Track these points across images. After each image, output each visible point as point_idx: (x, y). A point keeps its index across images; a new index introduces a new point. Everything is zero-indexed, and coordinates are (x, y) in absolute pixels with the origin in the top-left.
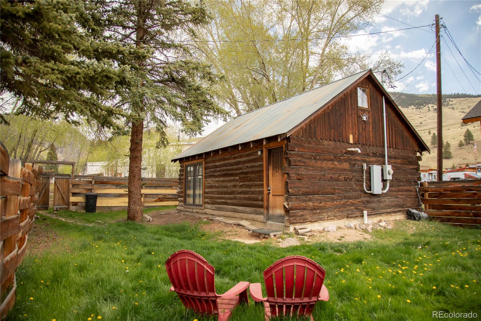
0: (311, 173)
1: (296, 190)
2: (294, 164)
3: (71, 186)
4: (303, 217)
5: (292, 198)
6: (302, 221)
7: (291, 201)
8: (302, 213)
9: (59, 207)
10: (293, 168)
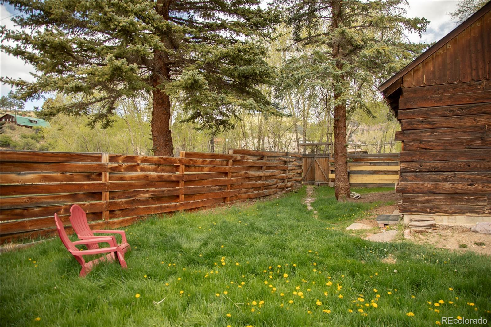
0: (449, 137)
1: (416, 164)
2: (409, 127)
3: (329, 165)
4: (431, 205)
5: (406, 176)
6: (428, 210)
7: (406, 180)
8: (426, 198)
9: (320, 183)
10: (410, 133)
